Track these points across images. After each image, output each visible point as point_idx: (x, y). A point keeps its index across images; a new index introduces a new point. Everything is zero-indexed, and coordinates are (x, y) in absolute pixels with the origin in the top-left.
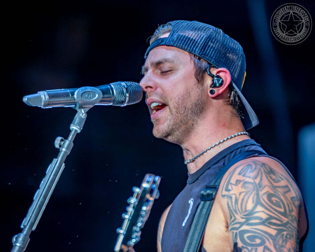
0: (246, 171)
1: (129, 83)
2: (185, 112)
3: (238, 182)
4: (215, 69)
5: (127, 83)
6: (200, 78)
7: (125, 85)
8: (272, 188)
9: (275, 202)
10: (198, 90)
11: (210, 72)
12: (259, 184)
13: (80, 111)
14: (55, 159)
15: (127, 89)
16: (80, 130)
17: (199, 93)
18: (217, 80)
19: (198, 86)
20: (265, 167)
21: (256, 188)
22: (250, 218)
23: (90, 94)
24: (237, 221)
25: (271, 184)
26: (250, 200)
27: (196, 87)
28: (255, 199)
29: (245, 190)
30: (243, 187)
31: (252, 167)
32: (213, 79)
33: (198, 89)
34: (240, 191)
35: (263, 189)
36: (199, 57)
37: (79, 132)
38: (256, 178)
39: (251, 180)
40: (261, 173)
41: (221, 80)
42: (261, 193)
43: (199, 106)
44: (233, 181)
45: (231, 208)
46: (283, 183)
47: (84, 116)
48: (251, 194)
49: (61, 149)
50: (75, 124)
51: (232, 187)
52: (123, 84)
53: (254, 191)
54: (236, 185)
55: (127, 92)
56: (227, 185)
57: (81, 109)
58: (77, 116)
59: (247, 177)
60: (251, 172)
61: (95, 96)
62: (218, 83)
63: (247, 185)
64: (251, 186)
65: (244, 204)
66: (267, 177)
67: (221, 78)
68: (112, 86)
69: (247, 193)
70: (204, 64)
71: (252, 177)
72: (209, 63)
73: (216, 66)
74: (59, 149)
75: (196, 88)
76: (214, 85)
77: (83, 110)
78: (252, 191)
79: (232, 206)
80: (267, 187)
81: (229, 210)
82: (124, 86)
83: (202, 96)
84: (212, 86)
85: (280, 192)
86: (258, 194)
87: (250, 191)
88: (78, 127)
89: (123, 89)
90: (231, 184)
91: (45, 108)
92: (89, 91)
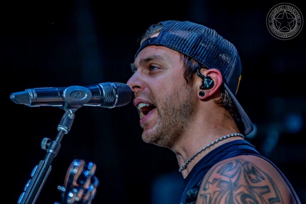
0: (225, 170)
1: (118, 84)
2: (174, 114)
4: (206, 70)
5: (116, 84)
6: (189, 78)
7: (115, 86)
8: (248, 188)
9: (249, 203)
10: (187, 91)
11: (200, 72)
12: (234, 183)
13: (67, 111)
14: (42, 161)
15: (116, 89)
16: (68, 131)
17: (188, 94)
18: (207, 81)
19: (187, 86)
20: (247, 166)
23: (79, 93)
25: (247, 184)
26: (223, 200)
27: (184, 87)
28: (228, 200)
29: (220, 190)
30: (218, 186)
31: (232, 165)
32: (203, 80)
35: (238, 188)
36: (189, 57)
37: (67, 133)
38: (233, 176)
39: (227, 179)
41: (212, 81)
42: (235, 193)
43: (188, 108)
46: (263, 183)
47: (72, 116)
48: (224, 194)
49: (48, 151)
50: (63, 125)
52: (112, 84)
53: (228, 191)
54: (213, 184)
55: (117, 93)
56: (205, 184)
57: (69, 110)
58: (64, 116)
59: (224, 175)
60: (229, 171)
61: (84, 96)
62: (208, 85)
63: (222, 184)
64: (226, 185)
66: (245, 176)
67: (211, 79)
68: (102, 86)
69: (221, 193)
70: (195, 64)
71: (229, 176)
72: (199, 64)
73: (207, 67)
74: (46, 151)
75: (185, 89)
76: (203, 87)
77: (71, 110)
78: (226, 190)
80: (243, 187)
83: (191, 98)
84: (202, 87)
85: (256, 193)
86: (231, 194)
87: (224, 190)
88: (66, 128)
89: (112, 90)
90: (209, 182)
91: (32, 106)
92: (78, 91)
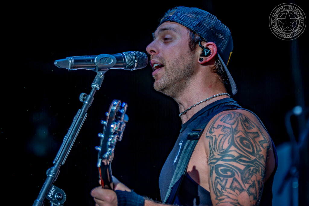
0: (227, 119)
1: (137, 52)
3: (219, 126)
6: (192, 47)
8: (245, 133)
9: (245, 144)
12: (234, 129)
13: (99, 73)
14: (79, 110)
16: (99, 87)
19: (190, 53)
20: (242, 117)
21: (232, 132)
22: (225, 155)
24: (214, 157)
25: (244, 130)
26: (227, 141)
27: (188, 54)
28: (230, 141)
29: (224, 133)
30: (222, 130)
31: (231, 116)
32: (203, 50)
33: (190, 56)
34: (220, 134)
35: (238, 133)
36: (194, 32)
38: (233, 124)
39: (229, 126)
40: (238, 121)
41: (209, 51)
42: (236, 136)
43: (190, 69)
44: (215, 126)
45: (212, 146)
46: (254, 130)
47: (102, 77)
48: (228, 136)
49: (84, 102)
50: (95, 83)
51: (214, 130)
52: (133, 52)
53: (230, 134)
54: (217, 129)
55: (136, 59)
56: (211, 128)
57: (99, 71)
58: (96, 76)
59: (226, 123)
60: (230, 120)
61: (111, 61)
62: (206, 53)
63: (226, 129)
64: (228, 130)
65: (221, 143)
66: (242, 124)
68: (124, 54)
69: (225, 135)
70: (197, 37)
71: (230, 123)
72: (201, 37)
73: (206, 40)
77: (101, 72)
78: (229, 134)
79: (213, 145)
80: (241, 132)
81: (210, 148)
82: (134, 55)
84: (202, 55)
85: (250, 137)
86: (233, 137)
87: (227, 134)
88: (98, 85)
89: (132, 57)
90: (214, 127)
91: (71, 70)
92: (106, 58)
